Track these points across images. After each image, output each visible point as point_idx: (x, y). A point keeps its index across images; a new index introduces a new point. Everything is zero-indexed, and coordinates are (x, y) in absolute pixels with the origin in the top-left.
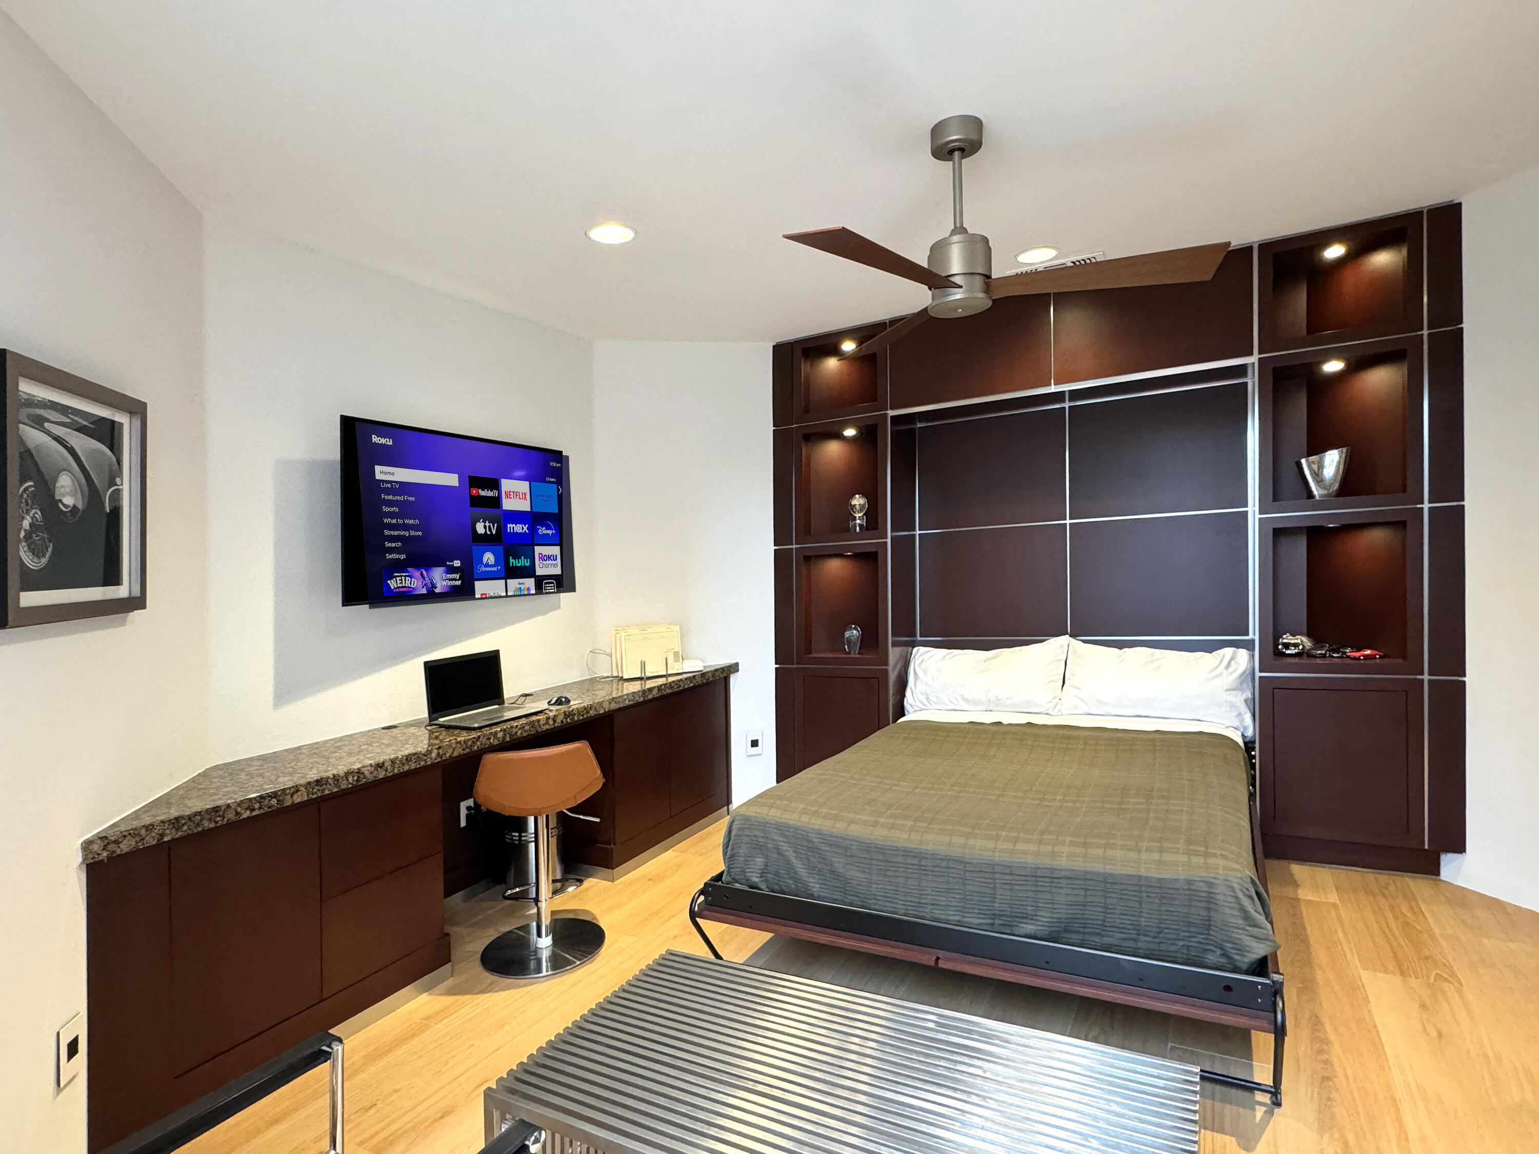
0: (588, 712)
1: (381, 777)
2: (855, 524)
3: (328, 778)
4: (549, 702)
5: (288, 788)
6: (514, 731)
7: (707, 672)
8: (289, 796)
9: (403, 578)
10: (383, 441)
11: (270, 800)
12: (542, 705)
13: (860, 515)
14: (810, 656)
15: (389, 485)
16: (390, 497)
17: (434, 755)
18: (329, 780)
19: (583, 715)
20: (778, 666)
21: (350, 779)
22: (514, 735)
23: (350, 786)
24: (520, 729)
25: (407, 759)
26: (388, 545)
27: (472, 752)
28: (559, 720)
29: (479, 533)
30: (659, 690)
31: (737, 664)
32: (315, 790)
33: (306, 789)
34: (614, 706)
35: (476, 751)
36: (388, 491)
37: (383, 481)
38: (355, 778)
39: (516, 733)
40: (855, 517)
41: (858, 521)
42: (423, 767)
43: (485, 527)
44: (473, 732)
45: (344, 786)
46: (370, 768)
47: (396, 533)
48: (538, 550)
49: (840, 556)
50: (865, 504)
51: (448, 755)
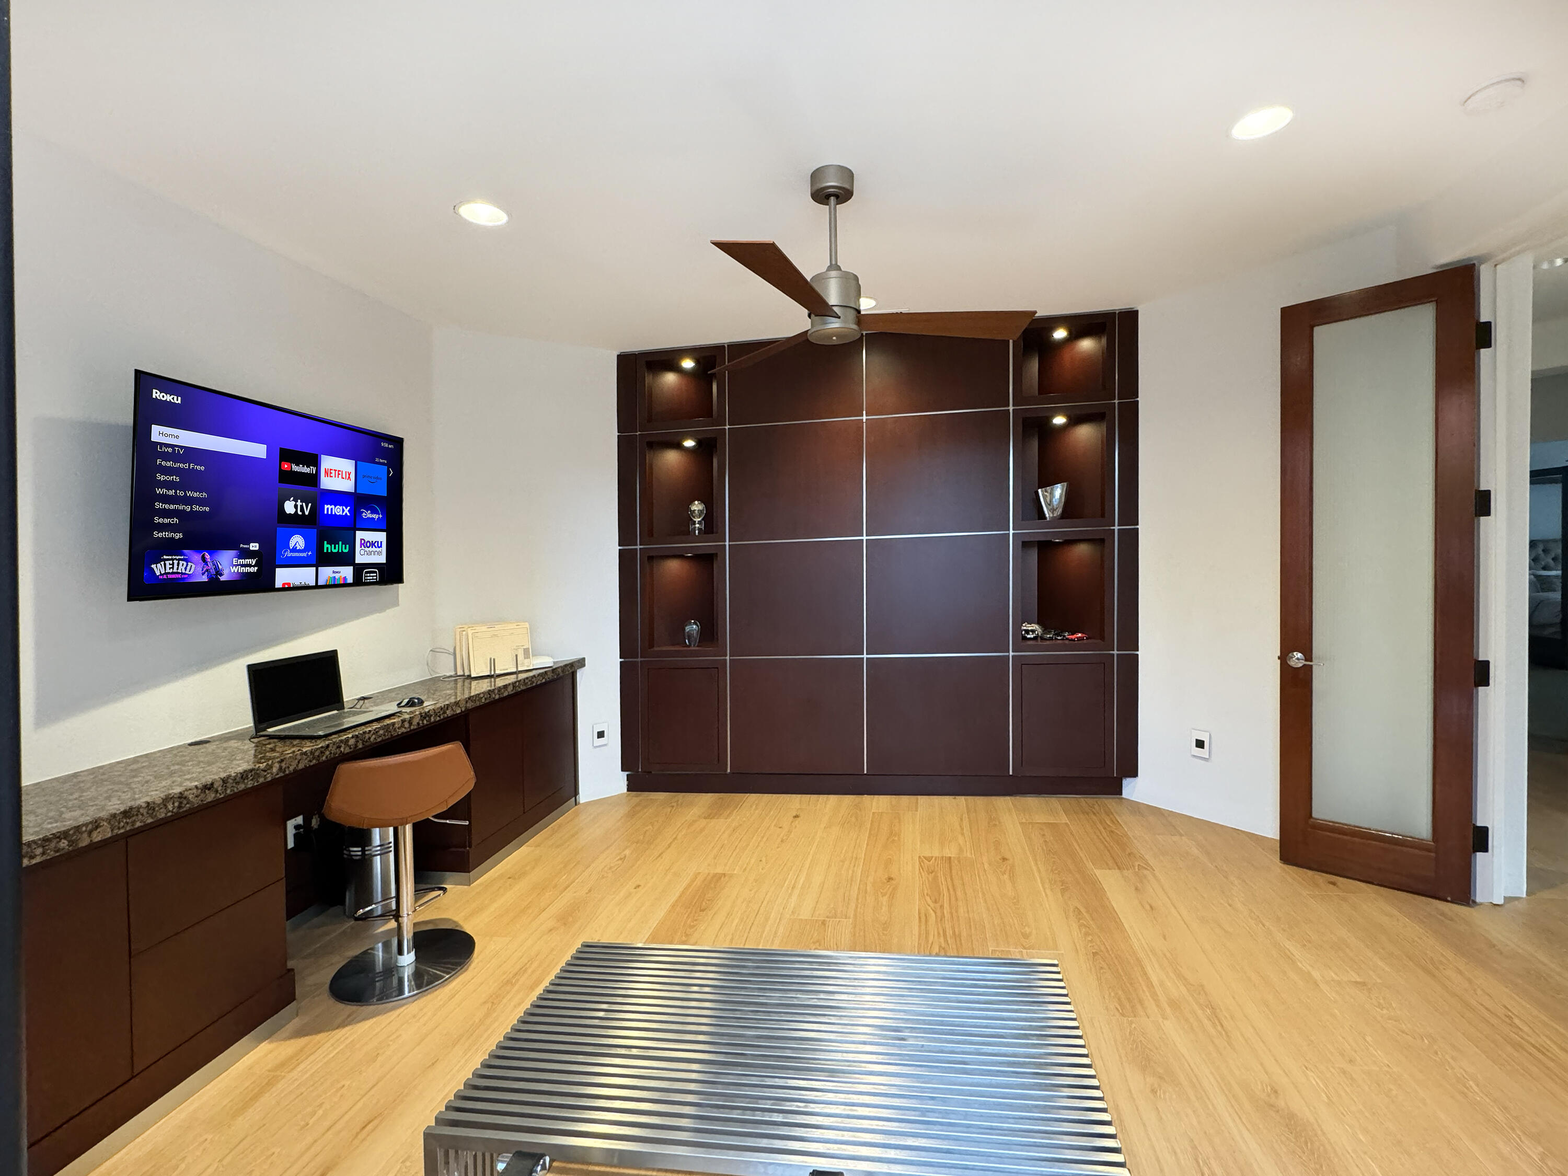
0: (445, 713)
1: (209, 800)
2: (695, 527)
3: (139, 807)
4: (398, 704)
5: (83, 825)
6: (367, 737)
7: (558, 668)
8: (85, 835)
9: (176, 562)
10: (168, 398)
11: (58, 842)
12: (392, 708)
13: (699, 520)
14: (652, 650)
15: (170, 450)
16: (169, 464)
17: (275, 770)
18: (141, 810)
19: (439, 717)
20: (622, 660)
21: (170, 807)
22: (367, 742)
23: (170, 814)
24: (374, 734)
25: (242, 777)
26: (157, 520)
27: (320, 763)
28: (415, 722)
29: (288, 512)
30: (514, 687)
31: (584, 659)
32: (122, 824)
33: (109, 823)
34: (470, 705)
35: (324, 762)
36: (166, 456)
37: (161, 444)
38: (176, 804)
39: (369, 738)
40: (695, 521)
41: (697, 525)
42: (263, 783)
43: (296, 506)
44: (319, 741)
45: (161, 815)
46: (195, 791)
47: (172, 507)
48: (360, 535)
49: (680, 557)
50: (703, 510)
51: (292, 768)
